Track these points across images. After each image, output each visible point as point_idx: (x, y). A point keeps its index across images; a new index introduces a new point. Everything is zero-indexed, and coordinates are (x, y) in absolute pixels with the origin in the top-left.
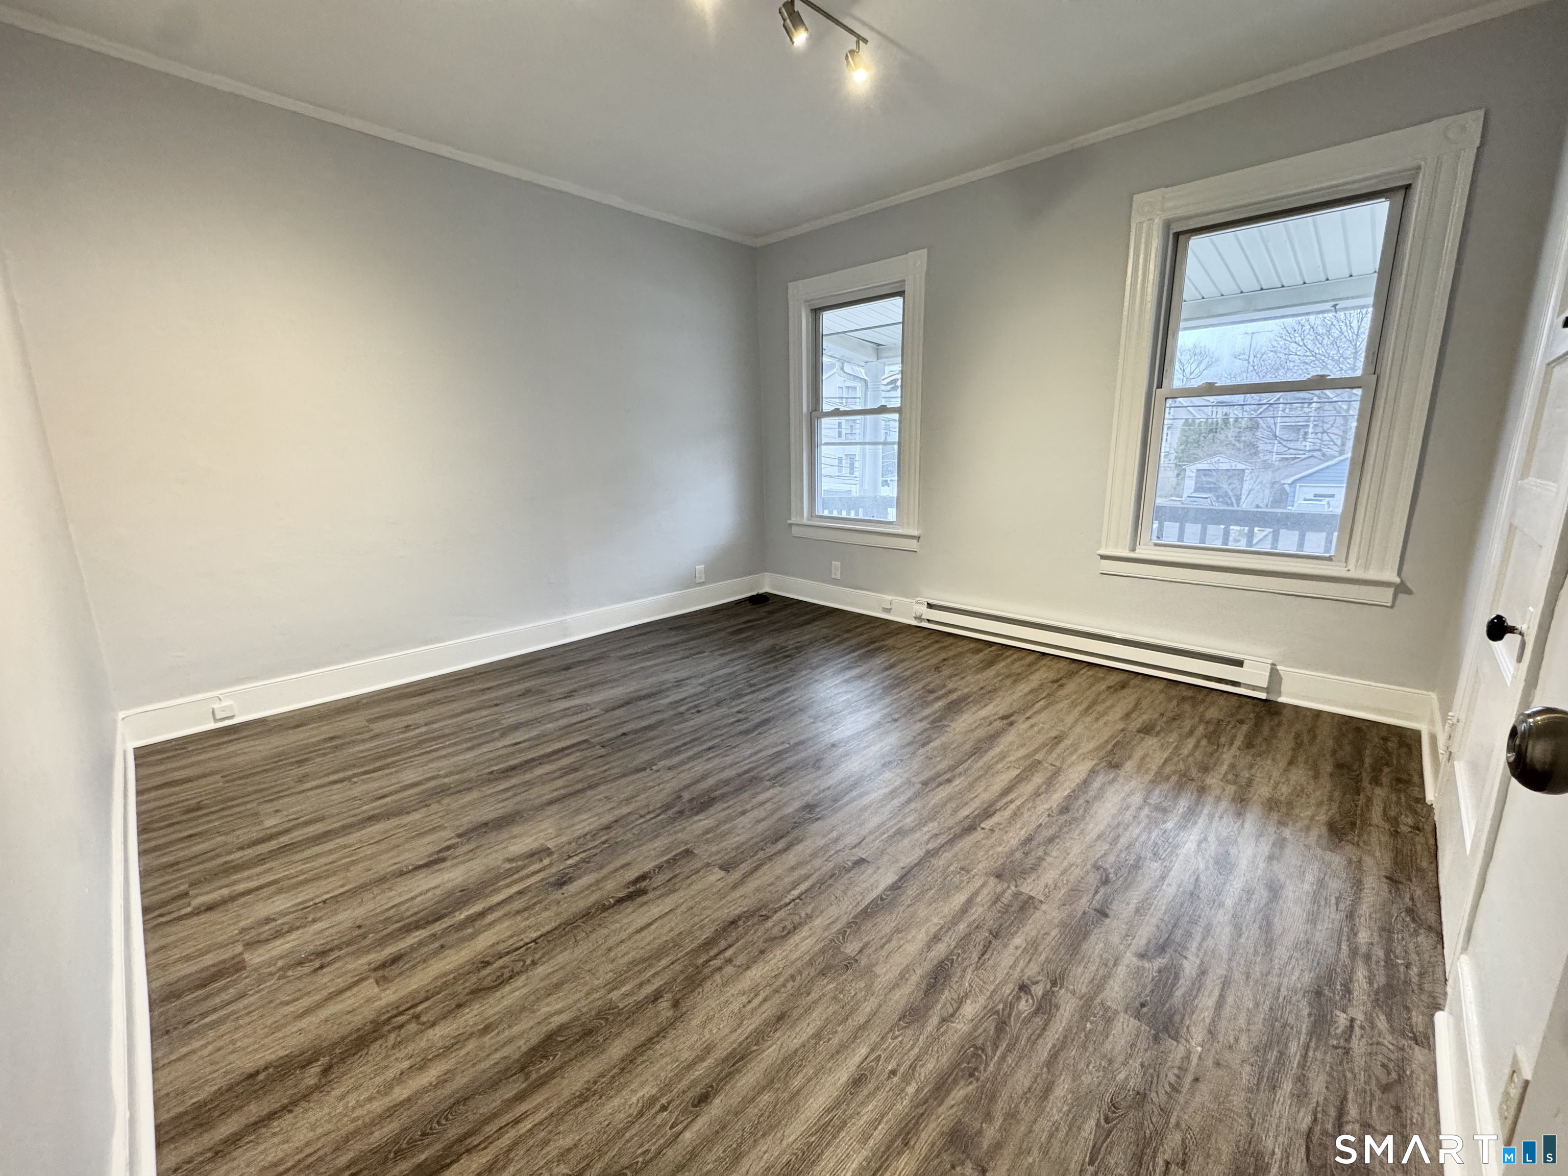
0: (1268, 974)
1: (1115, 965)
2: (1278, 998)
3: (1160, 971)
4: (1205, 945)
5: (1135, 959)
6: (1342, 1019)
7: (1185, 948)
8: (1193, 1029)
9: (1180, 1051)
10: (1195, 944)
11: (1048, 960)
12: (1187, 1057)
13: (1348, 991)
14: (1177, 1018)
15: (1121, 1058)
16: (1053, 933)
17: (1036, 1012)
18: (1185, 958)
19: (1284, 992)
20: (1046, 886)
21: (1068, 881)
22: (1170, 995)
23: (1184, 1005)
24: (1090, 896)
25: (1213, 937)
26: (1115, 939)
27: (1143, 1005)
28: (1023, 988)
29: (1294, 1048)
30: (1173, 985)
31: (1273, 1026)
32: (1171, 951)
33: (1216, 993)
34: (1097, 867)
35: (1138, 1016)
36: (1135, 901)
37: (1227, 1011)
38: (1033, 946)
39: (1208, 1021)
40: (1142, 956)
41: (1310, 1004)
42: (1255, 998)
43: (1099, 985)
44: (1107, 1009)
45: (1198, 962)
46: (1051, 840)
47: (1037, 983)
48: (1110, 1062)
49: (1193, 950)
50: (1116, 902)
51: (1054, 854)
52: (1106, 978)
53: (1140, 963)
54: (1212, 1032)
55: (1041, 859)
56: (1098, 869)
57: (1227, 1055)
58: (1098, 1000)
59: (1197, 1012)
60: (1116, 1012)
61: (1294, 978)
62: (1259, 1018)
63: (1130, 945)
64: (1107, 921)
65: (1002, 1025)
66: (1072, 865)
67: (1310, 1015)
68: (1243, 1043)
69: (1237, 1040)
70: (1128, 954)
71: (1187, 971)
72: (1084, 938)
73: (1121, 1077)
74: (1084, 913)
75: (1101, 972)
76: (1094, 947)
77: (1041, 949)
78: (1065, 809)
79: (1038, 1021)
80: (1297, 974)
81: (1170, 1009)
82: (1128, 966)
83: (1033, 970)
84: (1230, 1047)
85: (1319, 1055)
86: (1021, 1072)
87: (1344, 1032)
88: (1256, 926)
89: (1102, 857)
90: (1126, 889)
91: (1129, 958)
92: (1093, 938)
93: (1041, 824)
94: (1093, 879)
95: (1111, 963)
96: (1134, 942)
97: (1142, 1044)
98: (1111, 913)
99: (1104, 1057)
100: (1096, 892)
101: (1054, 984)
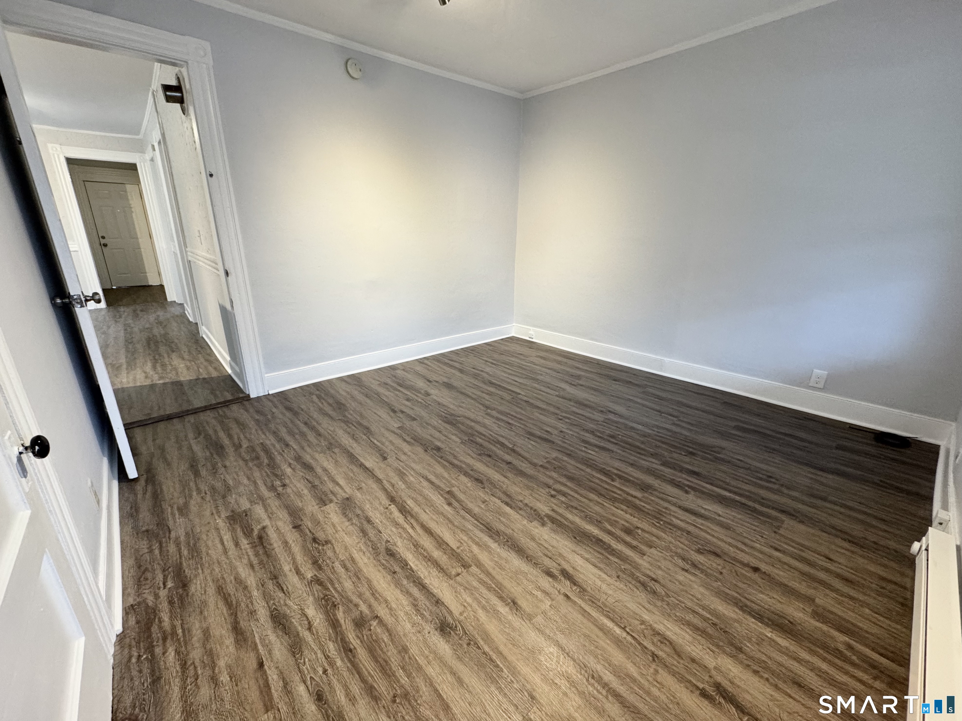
0: (211, 573)
1: (269, 516)
2: (201, 566)
3: (252, 529)
4: (246, 557)
5: (265, 524)
6: (170, 584)
7: (252, 548)
8: (224, 524)
9: (223, 516)
10: (250, 553)
11: (289, 496)
12: (219, 517)
13: (171, 603)
14: (232, 522)
15: (238, 499)
16: (300, 504)
17: (273, 485)
18: (248, 544)
19: (200, 571)
20: (329, 514)
21: (326, 524)
22: (242, 527)
23: (233, 529)
24: (310, 528)
25: (246, 565)
26: (280, 524)
27: (246, 515)
28: (284, 485)
29: (185, 552)
30: (243, 530)
31: (197, 552)
32: (256, 541)
33: (226, 543)
34: (327, 542)
35: (245, 511)
36: (293, 545)
37: (217, 541)
38: (300, 495)
39: (221, 531)
40: (264, 528)
41: (186, 577)
42: (210, 556)
43: (266, 507)
44: (255, 503)
45: (243, 547)
46: (364, 532)
47: (283, 489)
48: (240, 496)
49: (249, 550)
50: (299, 536)
51: (350, 527)
52: (266, 511)
53: (261, 525)
54: (217, 529)
55: (350, 520)
56: (326, 542)
57: (207, 528)
58: (260, 503)
59: (227, 530)
60: (252, 505)
61: (198, 583)
62: (204, 550)
63: (272, 527)
64: (291, 527)
65: (276, 475)
66: (336, 531)
67: (184, 571)
68: (204, 537)
69: (207, 535)
70: (269, 524)
71: (243, 540)
72: (289, 513)
73: (234, 496)
74: (302, 520)
75: (269, 510)
76: (283, 515)
77: (296, 497)
78: (391, 553)
79: (269, 484)
80: (199, 587)
81: (237, 522)
82: (264, 520)
83: (289, 490)
84: (208, 531)
85: (175, 559)
86: (258, 475)
87: (167, 578)
88: (232, 593)
89: (334, 548)
90: (303, 546)
91: (267, 522)
92: (286, 516)
93: (381, 533)
94: (321, 535)
95: (270, 515)
96: (272, 529)
97: (236, 507)
98: (294, 530)
99: (243, 495)
100: (310, 532)
101: (278, 494)
